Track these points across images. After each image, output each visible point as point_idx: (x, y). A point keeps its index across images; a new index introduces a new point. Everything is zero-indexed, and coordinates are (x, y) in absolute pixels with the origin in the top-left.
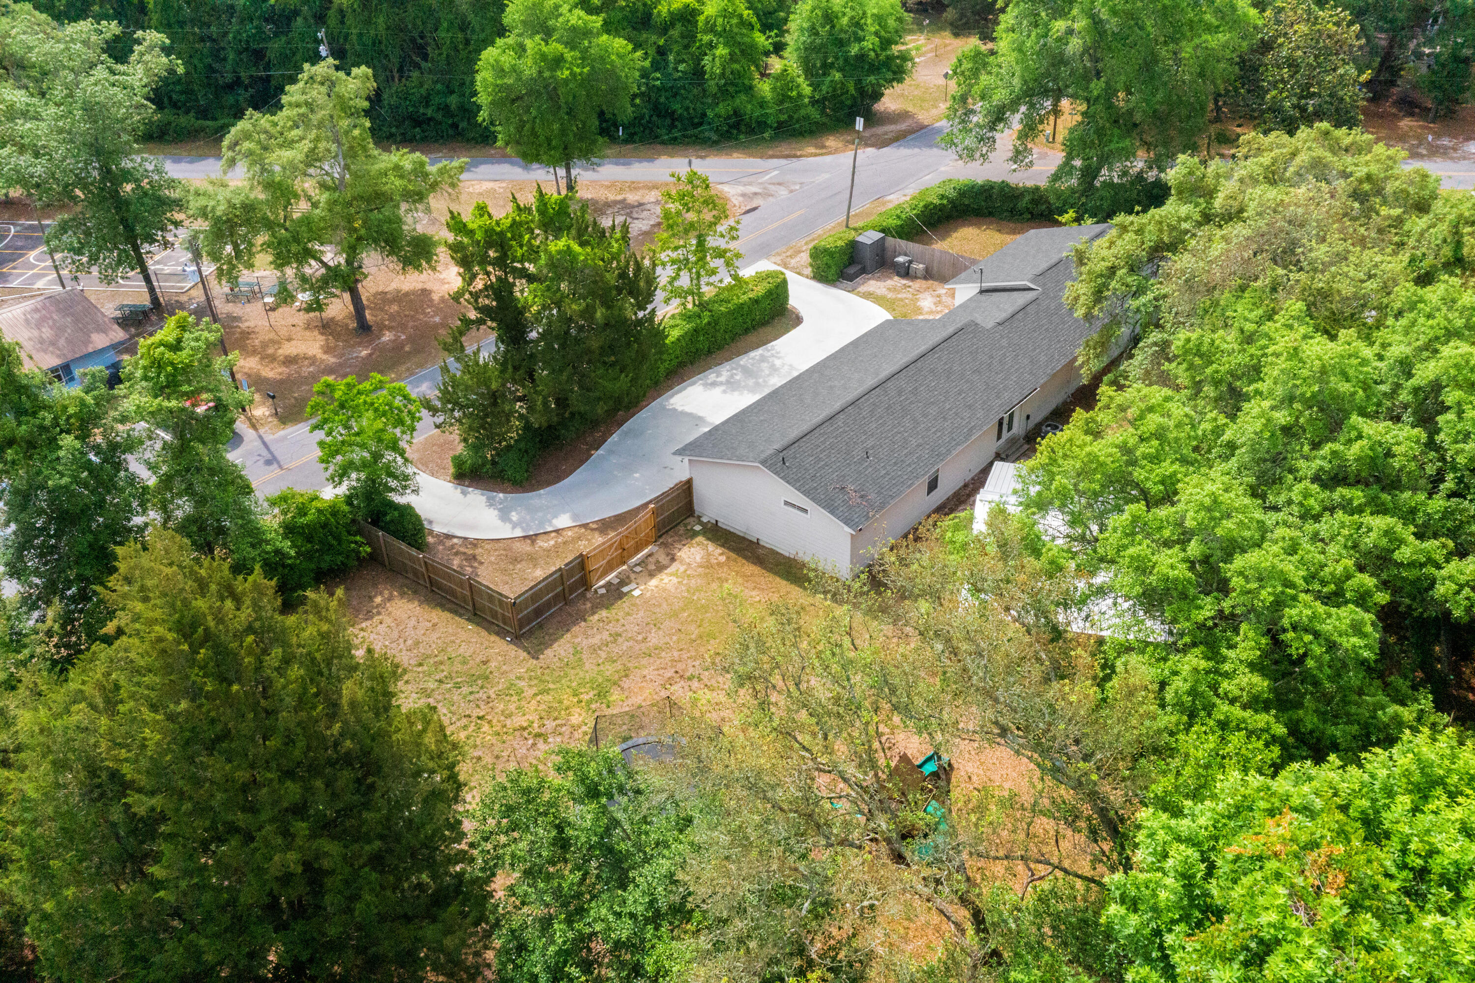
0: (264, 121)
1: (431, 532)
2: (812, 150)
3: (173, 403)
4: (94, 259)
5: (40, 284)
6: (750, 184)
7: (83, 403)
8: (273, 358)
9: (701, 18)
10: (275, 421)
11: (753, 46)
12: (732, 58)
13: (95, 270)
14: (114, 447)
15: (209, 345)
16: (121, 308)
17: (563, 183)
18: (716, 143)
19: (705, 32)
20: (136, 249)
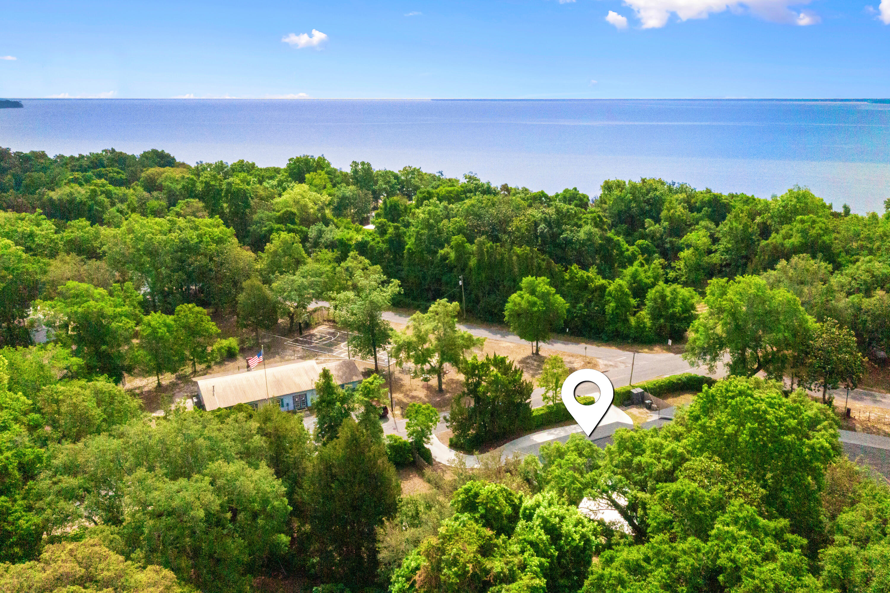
0: (421, 315)
1: (435, 461)
2: (646, 350)
3: (366, 399)
4: (360, 350)
5: (342, 356)
6: (610, 361)
7: (344, 395)
8: (408, 396)
9: (608, 290)
10: (401, 416)
11: (628, 303)
12: (617, 307)
13: (360, 354)
14: (349, 409)
15: (380, 384)
16: (365, 369)
17: (535, 348)
18: (607, 341)
19: (608, 296)
20: (375, 349)
